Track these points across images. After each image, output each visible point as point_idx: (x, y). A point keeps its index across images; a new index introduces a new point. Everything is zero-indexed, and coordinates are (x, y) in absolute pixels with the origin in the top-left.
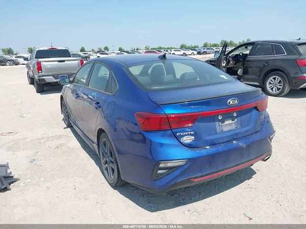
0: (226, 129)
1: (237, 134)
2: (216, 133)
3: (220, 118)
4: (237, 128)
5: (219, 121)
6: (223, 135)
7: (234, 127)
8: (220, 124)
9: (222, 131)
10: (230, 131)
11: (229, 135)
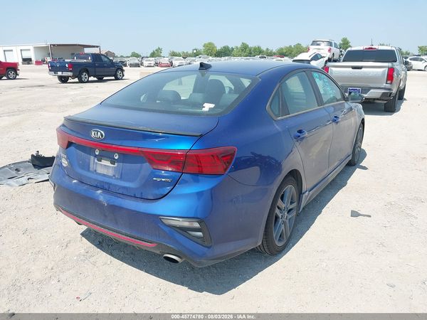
0: (100, 170)
1: (109, 184)
2: (89, 170)
3: (97, 153)
4: (114, 176)
5: (96, 156)
6: (94, 176)
7: (110, 173)
8: (96, 161)
9: (95, 171)
10: (104, 175)
11: (100, 179)
